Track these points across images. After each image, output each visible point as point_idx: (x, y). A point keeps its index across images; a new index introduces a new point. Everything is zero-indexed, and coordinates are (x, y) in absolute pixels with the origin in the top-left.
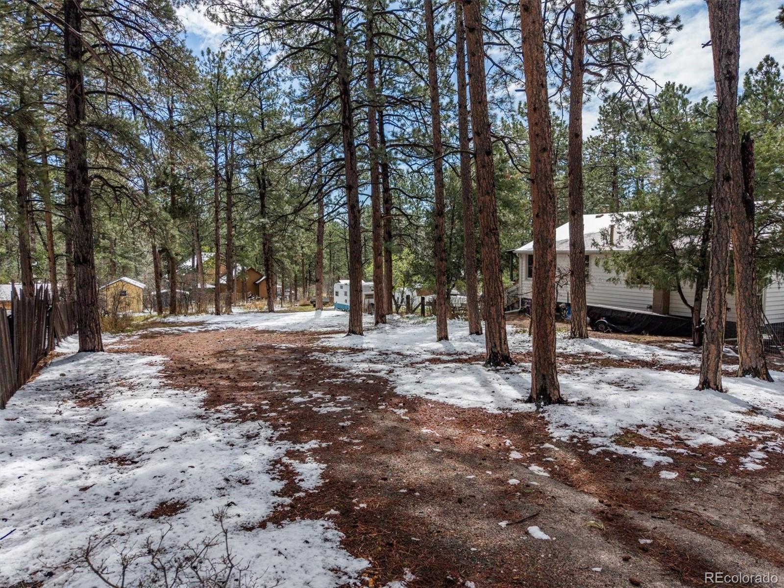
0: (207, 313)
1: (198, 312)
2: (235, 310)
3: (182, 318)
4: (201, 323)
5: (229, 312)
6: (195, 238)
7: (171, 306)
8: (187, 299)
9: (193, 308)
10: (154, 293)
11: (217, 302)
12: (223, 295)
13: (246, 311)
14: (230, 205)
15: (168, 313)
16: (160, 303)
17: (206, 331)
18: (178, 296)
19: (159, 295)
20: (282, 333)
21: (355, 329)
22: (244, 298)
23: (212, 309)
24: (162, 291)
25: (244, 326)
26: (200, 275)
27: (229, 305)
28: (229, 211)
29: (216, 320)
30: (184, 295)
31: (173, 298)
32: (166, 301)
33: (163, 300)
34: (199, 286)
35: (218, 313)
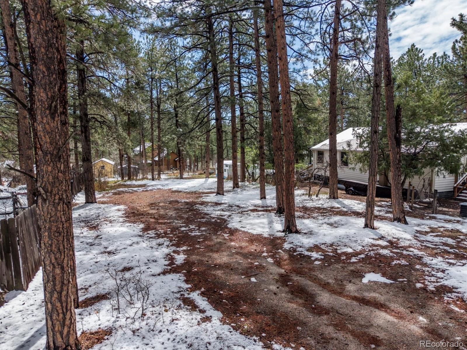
0: (147, 179)
1: (143, 179)
2: (163, 176)
3: (134, 182)
4: (144, 186)
5: (159, 178)
7: (128, 175)
8: (136, 171)
9: (140, 176)
10: (119, 167)
11: (152, 172)
12: (156, 168)
13: (169, 177)
14: (159, 119)
15: (127, 178)
16: (122, 174)
17: (146, 191)
18: (132, 170)
19: (122, 169)
20: (185, 192)
21: (220, 191)
22: (168, 169)
23: (150, 177)
24: (123, 166)
25: (166, 188)
26: (144, 157)
27: (159, 175)
28: (159, 123)
29: (152, 184)
30: (135, 168)
31: (129, 171)
32: (126, 172)
33: (124, 171)
34: (144, 162)
35: (153, 179)
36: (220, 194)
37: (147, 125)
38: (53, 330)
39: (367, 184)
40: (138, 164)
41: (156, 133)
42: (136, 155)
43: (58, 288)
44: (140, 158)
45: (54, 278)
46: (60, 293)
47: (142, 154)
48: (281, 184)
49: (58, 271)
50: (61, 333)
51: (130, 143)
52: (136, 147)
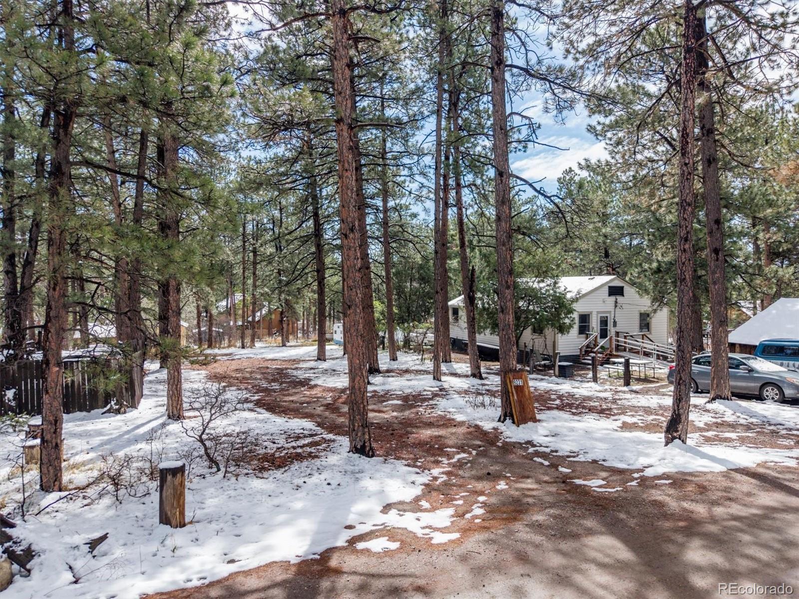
0: (235, 346)
1: (229, 346)
2: (258, 344)
3: (216, 351)
4: (230, 354)
5: (252, 345)
6: (229, 285)
7: (209, 341)
8: (221, 336)
9: (226, 343)
10: (196, 331)
11: (243, 338)
12: (249, 332)
13: (267, 345)
14: (255, 263)
15: (206, 347)
16: (200, 340)
17: (232, 360)
18: (214, 334)
19: (200, 333)
20: (280, 360)
21: (321, 357)
22: (270, 334)
23: (239, 344)
24: (202, 329)
25: (259, 357)
26: (232, 315)
27: (253, 341)
28: (255, 268)
29: (241, 353)
30: (218, 332)
31: (210, 335)
32: (205, 337)
33: (203, 336)
34: (232, 323)
35: (243, 347)
36: (320, 360)
37: (238, 270)
38: (172, 406)
39: (498, 348)
40: (223, 326)
41: (250, 282)
42: (220, 313)
43: (176, 382)
44: (227, 317)
45: (174, 377)
46: (177, 385)
47: (229, 312)
48: (372, 343)
49: (176, 374)
50: (176, 408)
51: (213, 299)
52: (221, 300)
